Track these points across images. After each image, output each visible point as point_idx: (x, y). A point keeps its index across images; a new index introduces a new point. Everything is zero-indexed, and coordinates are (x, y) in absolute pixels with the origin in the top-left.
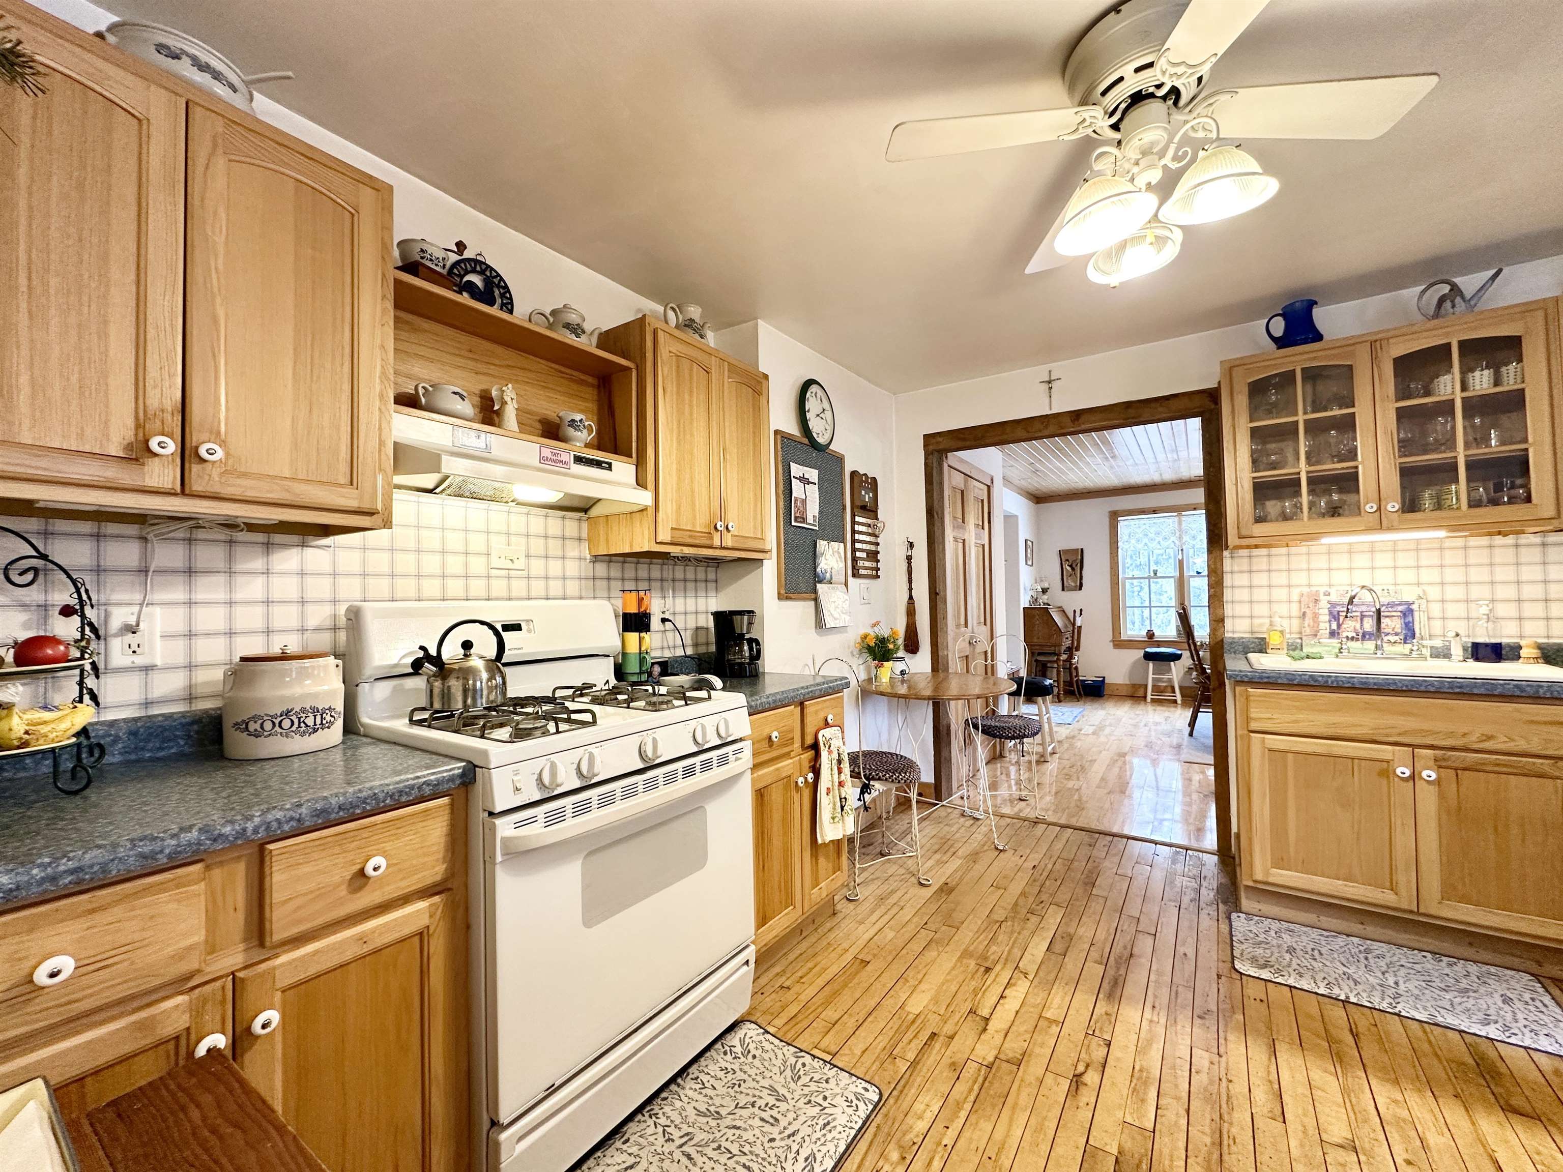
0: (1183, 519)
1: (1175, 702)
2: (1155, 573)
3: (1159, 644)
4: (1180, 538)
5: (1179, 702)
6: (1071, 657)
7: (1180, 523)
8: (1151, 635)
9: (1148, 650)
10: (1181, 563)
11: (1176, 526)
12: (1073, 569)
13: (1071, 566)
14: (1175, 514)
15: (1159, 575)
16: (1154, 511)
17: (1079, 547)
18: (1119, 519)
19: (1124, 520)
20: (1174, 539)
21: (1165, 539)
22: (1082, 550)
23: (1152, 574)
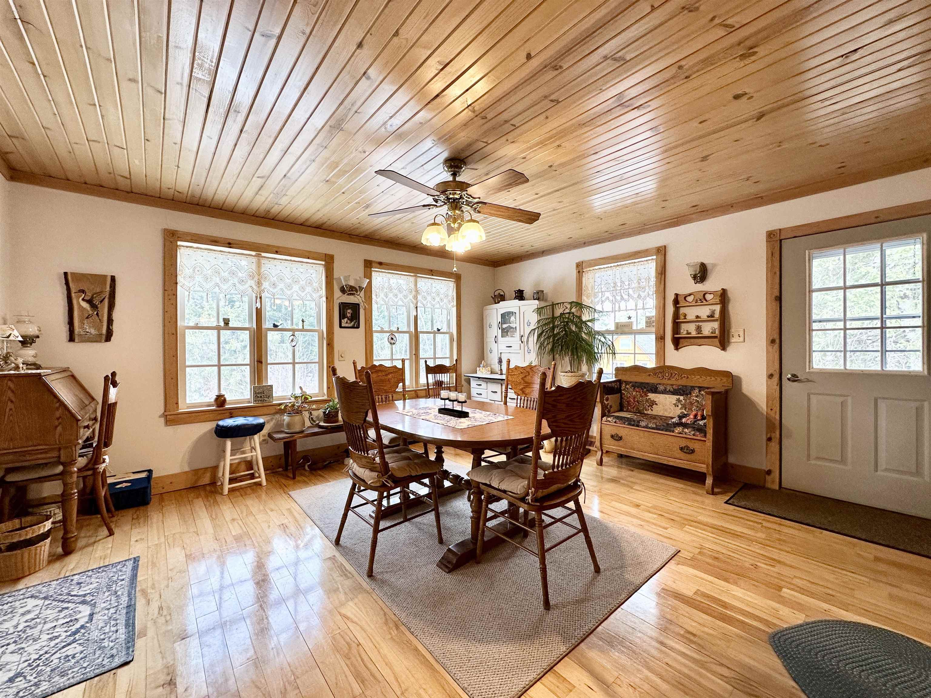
0: (263, 261)
1: (259, 484)
2: (226, 322)
3: (232, 413)
4: (259, 284)
5: (264, 483)
6: (96, 459)
7: (259, 266)
8: (220, 401)
9: (221, 423)
10: (259, 312)
11: (254, 266)
12: (94, 306)
13: (90, 302)
14: (253, 253)
15: (231, 325)
16: (230, 245)
17: (110, 274)
18: (179, 243)
19: (187, 247)
20: (252, 283)
21: (242, 281)
22: (113, 279)
23: (222, 324)
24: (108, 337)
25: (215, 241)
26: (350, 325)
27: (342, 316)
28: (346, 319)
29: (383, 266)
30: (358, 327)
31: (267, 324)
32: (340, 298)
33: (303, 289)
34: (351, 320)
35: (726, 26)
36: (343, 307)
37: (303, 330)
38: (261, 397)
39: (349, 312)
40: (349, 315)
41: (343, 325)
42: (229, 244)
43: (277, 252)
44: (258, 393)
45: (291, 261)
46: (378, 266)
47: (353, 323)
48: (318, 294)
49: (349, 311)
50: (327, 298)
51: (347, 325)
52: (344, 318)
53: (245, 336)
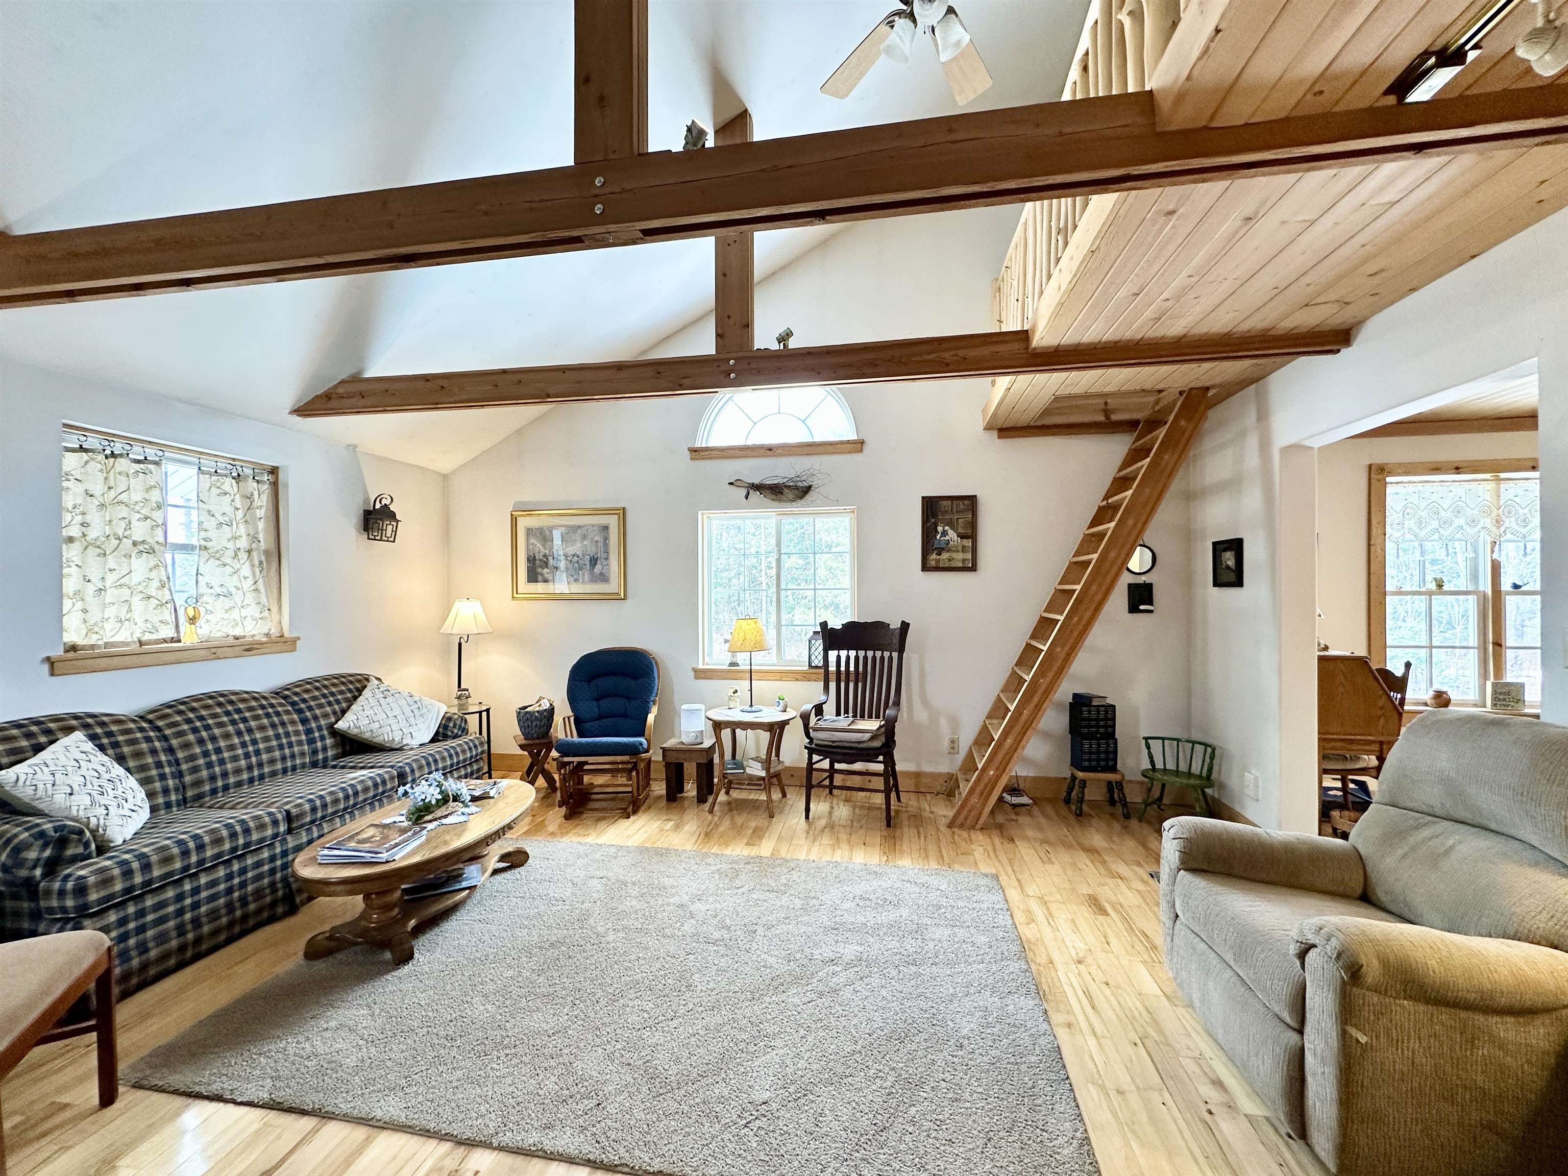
0: (1503, 485)
2: (1440, 583)
4: (1499, 522)
7: (1497, 494)
8: (1441, 699)
10: (1496, 566)
11: (1491, 496)
14: (1487, 476)
15: (1445, 588)
16: (1458, 470)
18: (1388, 479)
19: (1397, 483)
20: (1487, 522)
21: (1474, 522)
23: (1433, 586)
25: (1437, 469)
31: (1506, 586)
38: (1504, 700)
42: (1457, 468)
43: (1533, 468)
44: (1501, 694)
53: (1471, 604)
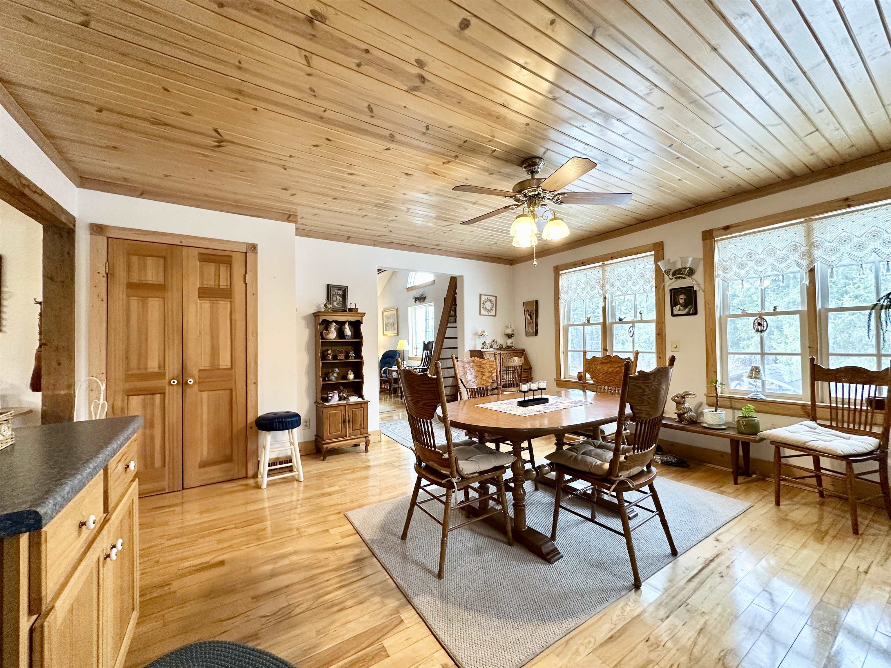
2: (588, 320)
4: (603, 287)
7: (603, 272)
11: (600, 274)
12: (531, 318)
13: (530, 315)
14: (599, 264)
15: (591, 322)
16: (583, 264)
17: (535, 300)
18: (561, 272)
19: (563, 274)
20: (598, 288)
22: (537, 301)
23: (586, 322)
24: (536, 333)
25: (575, 265)
26: (684, 313)
27: (674, 303)
28: (678, 307)
29: (732, 229)
30: (695, 313)
32: (671, 283)
33: (635, 283)
34: (685, 307)
35: (308, 62)
36: (675, 293)
37: (642, 321)
39: (682, 298)
40: (681, 301)
41: (675, 313)
43: (612, 258)
45: (625, 261)
46: (723, 232)
47: (687, 310)
48: (650, 286)
49: (681, 296)
50: (656, 287)
51: (680, 313)
52: (675, 306)
